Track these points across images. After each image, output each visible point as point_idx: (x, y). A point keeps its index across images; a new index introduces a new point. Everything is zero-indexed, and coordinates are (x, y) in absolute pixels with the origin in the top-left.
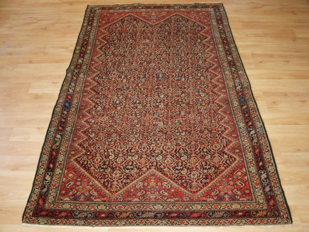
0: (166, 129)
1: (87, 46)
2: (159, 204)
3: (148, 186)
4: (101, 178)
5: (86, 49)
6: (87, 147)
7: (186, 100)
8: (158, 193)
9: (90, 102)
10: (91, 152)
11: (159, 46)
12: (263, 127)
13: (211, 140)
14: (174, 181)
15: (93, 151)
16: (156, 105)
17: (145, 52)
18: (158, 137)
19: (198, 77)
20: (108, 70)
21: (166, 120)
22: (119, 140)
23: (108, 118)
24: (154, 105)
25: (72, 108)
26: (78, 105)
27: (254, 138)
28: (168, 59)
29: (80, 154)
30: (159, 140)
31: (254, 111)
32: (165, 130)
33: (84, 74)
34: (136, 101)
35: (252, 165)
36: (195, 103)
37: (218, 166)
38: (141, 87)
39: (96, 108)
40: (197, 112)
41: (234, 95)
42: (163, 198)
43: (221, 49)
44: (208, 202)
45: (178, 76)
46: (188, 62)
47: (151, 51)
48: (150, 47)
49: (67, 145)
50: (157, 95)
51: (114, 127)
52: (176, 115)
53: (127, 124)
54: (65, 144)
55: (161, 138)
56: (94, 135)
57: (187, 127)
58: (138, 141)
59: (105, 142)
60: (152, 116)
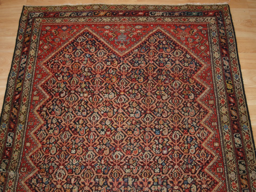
1: (19, 104)
5: (18, 110)
11: (129, 109)
17: (108, 123)
19: (188, 186)
20: (50, 164)
28: (142, 141)
33: (15, 172)
43: (225, 119)
45: (158, 183)
46: (173, 150)
47: (116, 121)
48: (115, 110)
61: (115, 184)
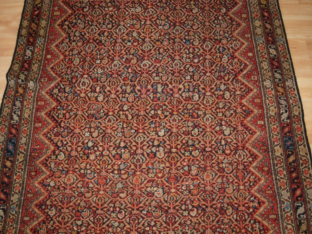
0: (166, 202)
1: (39, 20)
5: (38, 25)
7: (200, 142)
9: (47, 142)
11: (158, 21)
13: (236, 225)
16: (152, 152)
17: (135, 34)
18: (154, 220)
19: (221, 93)
20: (73, 74)
21: (167, 184)
22: (94, 223)
23: (75, 178)
24: (149, 151)
25: (19, 154)
26: (28, 148)
27: (302, 221)
28: (171, 51)
30: (155, 225)
31: (305, 167)
32: (165, 204)
33: (35, 83)
34: (120, 143)
36: (214, 149)
38: (127, 113)
39: (57, 157)
40: (217, 168)
41: (276, 133)
43: (259, 31)
45: (189, 89)
46: (205, 59)
47: (143, 33)
48: (142, 23)
49: (14, 230)
50: (153, 131)
51: (85, 197)
52: (183, 173)
53: (106, 191)
54: (12, 228)
55: (159, 221)
56: (54, 212)
57: (200, 199)
58: (124, 227)
59: (71, 226)
60: (145, 175)
61: (144, 91)
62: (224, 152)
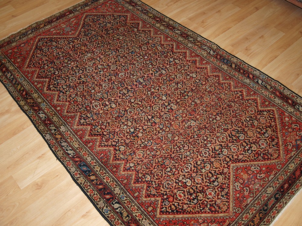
0: (200, 124)
1: (30, 96)
2: (267, 187)
3: (244, 181)
4: (203, 209)
5: (32, 99)
6: (157, 192)
8: (257, 180)
9: (105, 148)
10: (166, 194)
11: (107, 53)
12: (262, 73)
13: (242, 108)
14: (256, 161)
15: (166, 192)
16: (169, 109)
17: (100, 67)
18: (204, 136)
19: (174, 62)
20: (84, 106)
22: (176, 163)
23: (142, 151)
24: (167, 110)
25: (94, 168)
27: (265, 85)
28: (128, 61)
29: (158, 204)
31: (243, 65)
32: (201, 125)
33: (65, 125)
34: (148, 118)
35: (286, 106)
36: (197, 86)
37: (269, 125)
38: (136, 102)
39: (120, 151)
40: (206, 93)
41: (216, 61)
42: (265, 181)
43: (162, 28)
44: (294, 157)
45: (156, 71)
46: (150, 54)
47: (104, 63)
48: (98, 59)
49: (135, 206)
50: (159, 100)
51: (158, 155)
52: (194, 106)
53: (165, 144)
54: (133, 207)
55: (207, 135)
56: (149, 177)
57: (214, 110)
58: (193, 151)
59: (166, 175)
60: (177, 121)
61: (134, 87)
62: (202, 84)
